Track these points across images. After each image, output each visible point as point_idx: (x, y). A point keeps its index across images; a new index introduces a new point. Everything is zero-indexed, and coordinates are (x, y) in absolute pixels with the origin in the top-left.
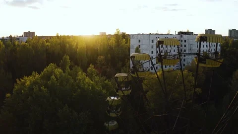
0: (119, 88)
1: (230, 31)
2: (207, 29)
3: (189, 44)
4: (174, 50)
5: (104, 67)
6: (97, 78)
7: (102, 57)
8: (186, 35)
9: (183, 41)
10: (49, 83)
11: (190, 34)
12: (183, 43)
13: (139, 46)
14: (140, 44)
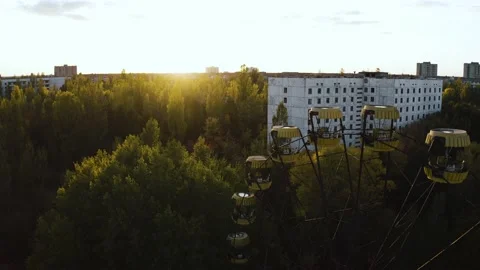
0: (253, 180)
1: (468, 67)
2: (421, 62)
3: (380, 96)
4: (352, 108)
5: (217, 139)
6: (213, 162)
7: (214, 120)
8: (375, 79)
9: (369, 90)
10: (136, 170)
11: (381, 77)
12: (369, 94)
13: (285, 99)
14: (286, 95)
